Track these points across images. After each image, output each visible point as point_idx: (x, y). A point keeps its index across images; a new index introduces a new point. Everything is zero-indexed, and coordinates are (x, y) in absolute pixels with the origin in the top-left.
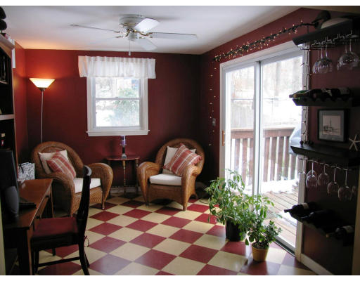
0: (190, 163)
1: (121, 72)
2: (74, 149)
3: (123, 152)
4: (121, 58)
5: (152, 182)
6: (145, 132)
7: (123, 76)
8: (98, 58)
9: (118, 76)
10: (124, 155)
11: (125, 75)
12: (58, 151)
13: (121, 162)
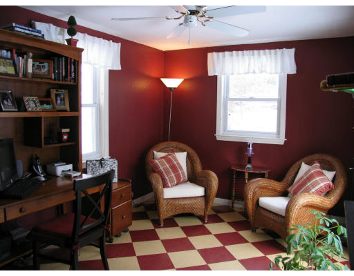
0: (313, 190)
1: (252, 68)
2: (196, 151)
3: (249, 162)
4: (251, 51)
5: (260, 205)
6: (281, 140)
7: (254, 72)
8: (227, 53)
9: (248, 73)
10: (249, 166)
11: (257, 71)
12: (173, 152)
13: (244, 173)
